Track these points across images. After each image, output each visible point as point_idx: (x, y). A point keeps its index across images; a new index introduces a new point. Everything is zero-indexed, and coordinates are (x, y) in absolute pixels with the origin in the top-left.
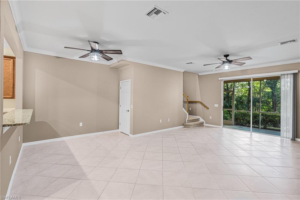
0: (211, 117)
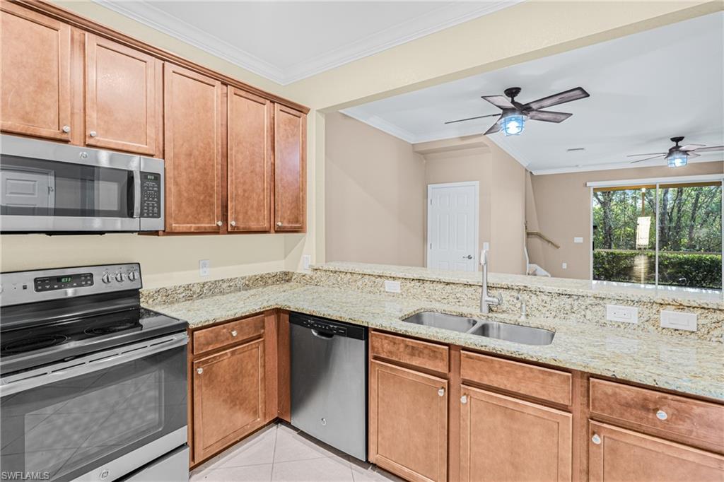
0: (565, 266)
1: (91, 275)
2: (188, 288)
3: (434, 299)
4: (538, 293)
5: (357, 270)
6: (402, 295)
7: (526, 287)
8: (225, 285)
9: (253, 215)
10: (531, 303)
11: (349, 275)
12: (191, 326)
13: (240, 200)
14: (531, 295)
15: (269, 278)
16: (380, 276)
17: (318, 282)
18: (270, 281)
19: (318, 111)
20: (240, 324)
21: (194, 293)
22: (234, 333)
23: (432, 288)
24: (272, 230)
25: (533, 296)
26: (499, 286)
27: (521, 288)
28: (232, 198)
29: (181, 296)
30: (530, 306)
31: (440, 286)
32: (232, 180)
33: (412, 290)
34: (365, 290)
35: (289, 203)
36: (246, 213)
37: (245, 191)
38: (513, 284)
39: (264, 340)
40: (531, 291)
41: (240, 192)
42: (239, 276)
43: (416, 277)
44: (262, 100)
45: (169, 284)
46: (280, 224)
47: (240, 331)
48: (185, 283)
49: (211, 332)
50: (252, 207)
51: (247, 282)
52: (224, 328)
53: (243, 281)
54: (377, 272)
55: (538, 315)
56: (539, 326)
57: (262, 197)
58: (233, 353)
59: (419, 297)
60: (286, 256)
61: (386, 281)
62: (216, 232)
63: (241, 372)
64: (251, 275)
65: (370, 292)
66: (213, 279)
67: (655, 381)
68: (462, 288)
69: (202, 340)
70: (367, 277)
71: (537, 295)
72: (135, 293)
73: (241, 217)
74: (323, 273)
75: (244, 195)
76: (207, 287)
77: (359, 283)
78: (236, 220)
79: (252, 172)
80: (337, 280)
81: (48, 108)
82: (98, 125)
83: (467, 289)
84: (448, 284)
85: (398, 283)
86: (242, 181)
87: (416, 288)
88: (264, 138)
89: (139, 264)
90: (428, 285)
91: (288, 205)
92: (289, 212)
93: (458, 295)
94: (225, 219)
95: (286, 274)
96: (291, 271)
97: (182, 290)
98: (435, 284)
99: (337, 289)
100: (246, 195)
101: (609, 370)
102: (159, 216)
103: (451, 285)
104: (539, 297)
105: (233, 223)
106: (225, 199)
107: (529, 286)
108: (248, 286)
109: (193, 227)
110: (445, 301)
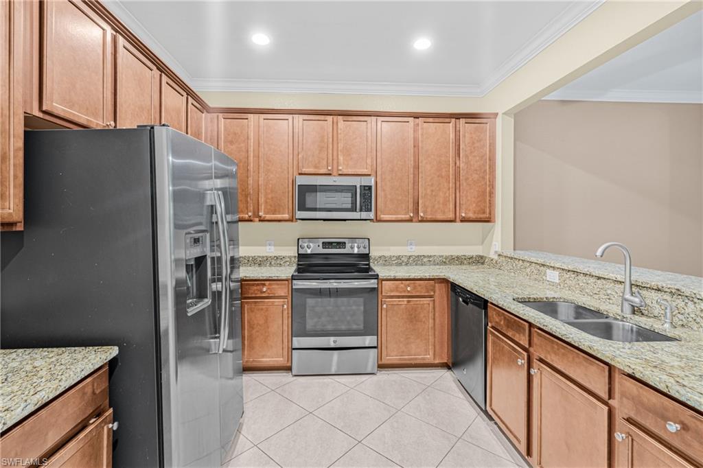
1: (345, 243)
2: (399, 257)
3: (587, 293)
4: (696, 300)
5: (526, 258)
6: (560, 285)
7: (678, 290)
8: (425, 260)
9: (439, 208)
10: (687, 311)
11: (521, 262)
12: (380, 277)
13: (429, 197)
14: (687, 301)
15: (465, 259)
16: (543, 265)
17: (500, 267)
18: (465, 262)
19: (503, 114)
20: (414, 283)
21: (403, 262)
22: (409, 289)
23: (585, 281)
24: (458, 219)
25: (690, 303)
26: (648, 286)
27: (673, 291)
28: (422, 197)
29: (394, 262)
30: (686, 315)
31: (592, 280)
32: (422, 185)
33: (567, 281)
34: (532, 277)
35: (474, 197)
36: (434, 207)
37: (432, 191)
38: (664, 285)
39: (434, 300)
40: (686, 296)
41: (429, 191)
42: (437, 254)
43: (571, 268)
44: (447, 120)
45: (387, 254)
46: (463, 215)
47: (415, 288)
48: (397, 254)
49: (393, 284)
50: (439, 202)
51: (444, 260)
52: (402, 283)
53: (440, 259)
54: (541, 261)
55: (695, 328)
56: (677, 337)
57: (447, 195)
58: (409, 302)
59: (574, 289)
60: (483, 243)
61: (548, 271)
62: (410, 220)
63: (415, 317)
64: (447, 255)
65: (536, 280)
66: (417, 254)
67: (667, 387)
68: (613, 284)
69: (387, 288)
70: (534, 265)
71: (695, 303)
72: (366, 257)
73: (429, 210)
74: (504, 259)
75: (432, 194)
76: (412, 259)
77: (528, 270)
78: (425, 212)
79: (439, 176)
80: (512, 266)
81: (323, 159)
82: (344, 163)
83: (617, 285)
84: (599, 278)
85: (556, 273)
86: (430, 184)
87: (571, 280)
88: (449, 149)
89: (369, 239)
90: (581, 277)
91: (473, 199)
92: (474, 205)
93: (609, 292)
94: (416, 211)
95: (482, 257)
96: (485, 255)
97: (395, 258)
98: (587, 278)
99: (513, 274)
100: (434, 193)
101: (629, 367)
102: (371, 211)
103: (602, 280)
104: (697, 305)
105: (422, 214)
106: (416, 198)
107: (683, 289)
108: (445, 262)
109: (393, 217)
110: (596, 297)
